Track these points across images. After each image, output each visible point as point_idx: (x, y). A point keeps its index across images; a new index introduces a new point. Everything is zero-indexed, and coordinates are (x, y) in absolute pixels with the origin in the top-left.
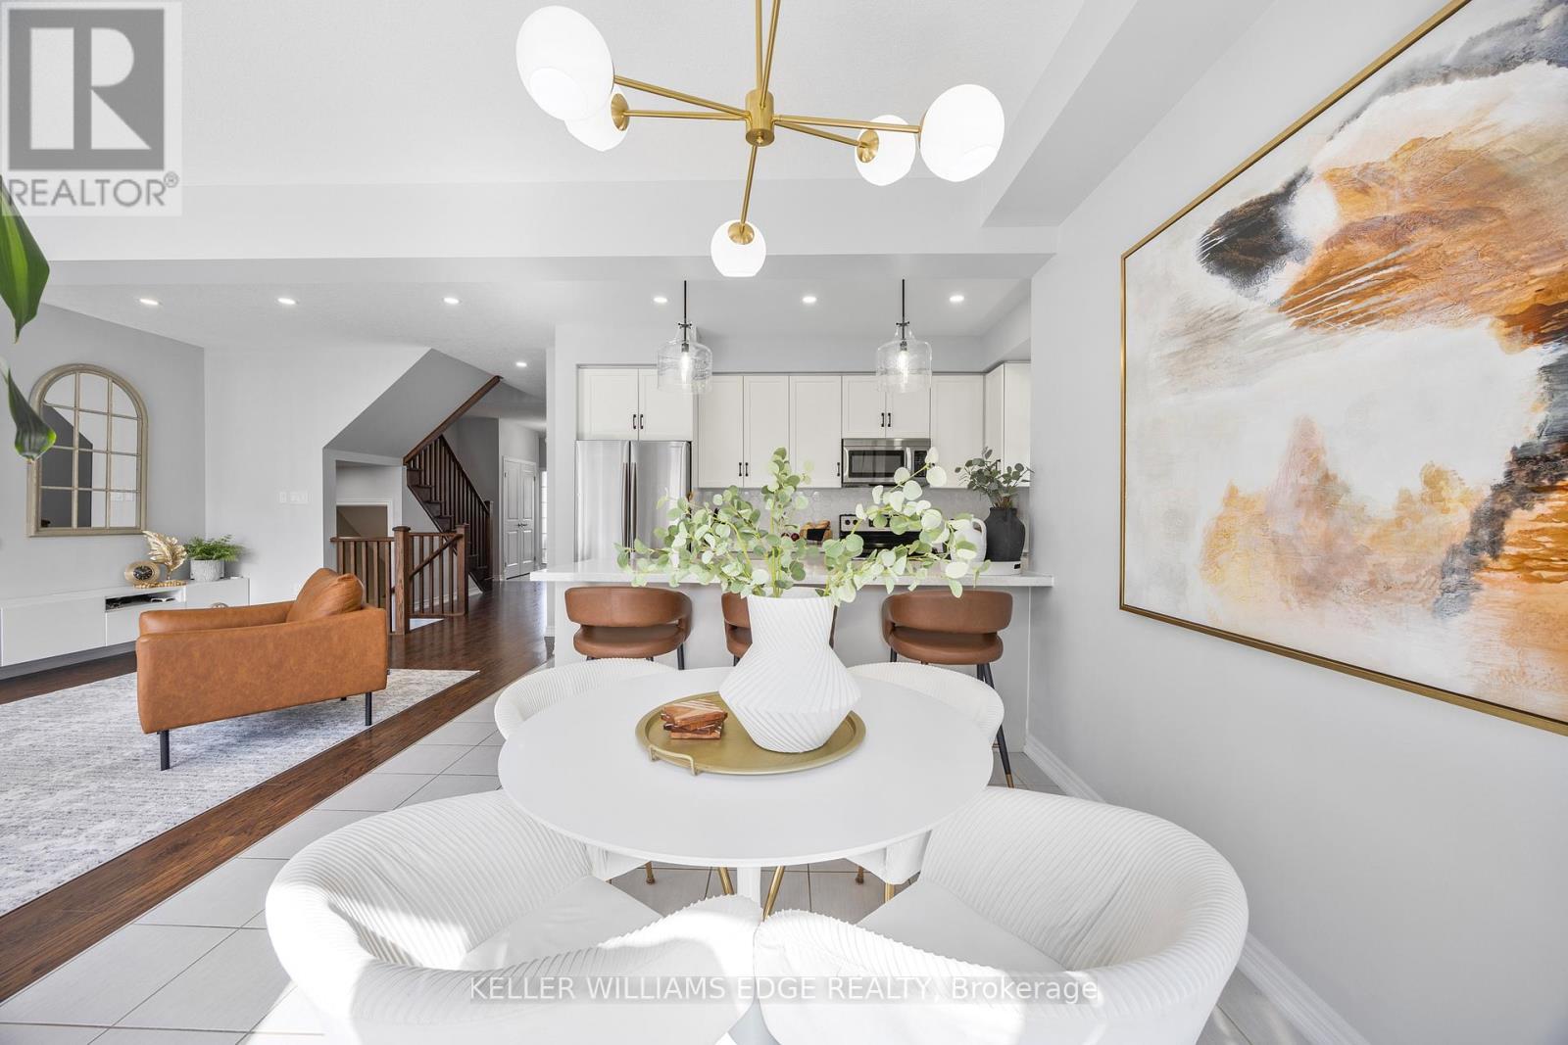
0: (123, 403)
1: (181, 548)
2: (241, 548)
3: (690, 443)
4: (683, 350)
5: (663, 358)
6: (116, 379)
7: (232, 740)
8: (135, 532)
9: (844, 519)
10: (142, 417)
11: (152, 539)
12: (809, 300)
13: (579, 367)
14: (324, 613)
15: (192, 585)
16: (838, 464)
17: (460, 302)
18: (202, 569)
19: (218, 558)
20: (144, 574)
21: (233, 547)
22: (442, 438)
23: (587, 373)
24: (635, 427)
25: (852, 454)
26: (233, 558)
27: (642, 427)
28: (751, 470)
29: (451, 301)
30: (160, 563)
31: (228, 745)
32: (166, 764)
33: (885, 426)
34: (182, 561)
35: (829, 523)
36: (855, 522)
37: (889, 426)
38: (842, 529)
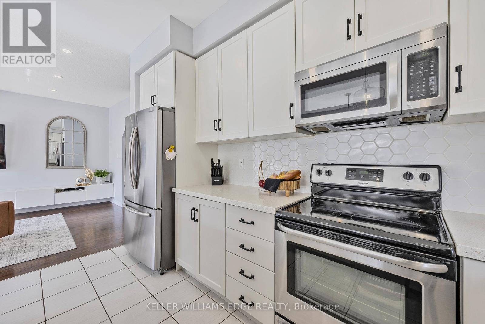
6: (75, 120)
9: (316, 169)
10: (85, 132)
11: (86, 170)
18: (99, 180)
19: (101, 176)
20: (81, 181)
23: (141, 77)
24: (153, 104)
25: (304, 88)
27: (156, 104)
30: (88, 177)
33: (353, 37)
34: (93, 177)
35: (299, 172)
36: (329, 173)
37: (360, 33)
38: (313, 181)
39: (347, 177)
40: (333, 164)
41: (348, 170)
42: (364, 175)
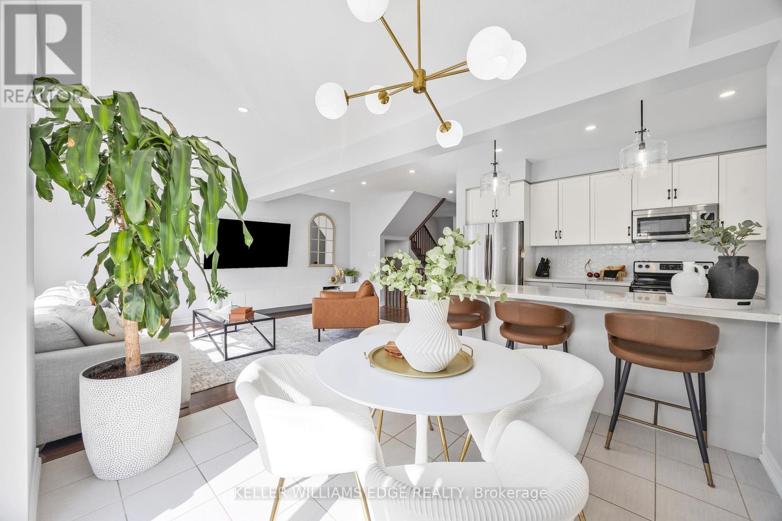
0: (330, 225)
1: (343, 272)
2: (358, 272)
3: (523, 222)
4: (494, 176)
5: (483, 182)
6: (328, 217)
7: (337, 337)
8: (332, 266)
9: (637, 264)
10: (334, 228)
11: (336, 268)
12: (591, 128)
13: (467, 190)
14: (361, 296)
15: (344, 284)
16: (629, 228)
17: (415, 171)
18: (348, 279)
19: (352, 275)
20: (333, 280)
21: (356, 272)
22: (424, 226)
23: (470, 192)
24: (493, 216)
25: (639, 220)
26: (356, 276)
27: (497, 216)
28: (563, 235)
29: (412, 171)
30: (338, 276)
31: (336, 338)
32: (319, 341)
33: (671, 199)
34: (343, 276)
35: (625, 267)
36: (647, 266)
37: (675, 198)
38: (636, 271)
39: (661, 269)
40: (649, 262)
41: (661, 265)
42: (672, 267)
